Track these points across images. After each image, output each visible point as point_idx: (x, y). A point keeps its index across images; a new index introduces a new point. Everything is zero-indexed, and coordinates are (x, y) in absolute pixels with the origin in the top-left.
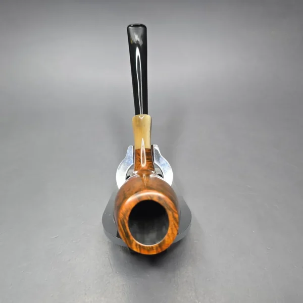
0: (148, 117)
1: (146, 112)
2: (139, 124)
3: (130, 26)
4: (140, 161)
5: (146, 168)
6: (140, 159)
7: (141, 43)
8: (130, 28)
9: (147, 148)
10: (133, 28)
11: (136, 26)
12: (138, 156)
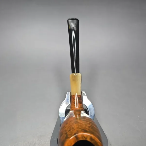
0: (79, 75)
1: (78, 72)
2: (75, 79)
3: (69, 19)
4: (75, 103)
5: (78, 109)
6: (75, 102)
7: (75, 29)
8: (69, 20)
9: (79, 95)
10: (71, 20)
11: (73, 19)
12: (73, 100)
